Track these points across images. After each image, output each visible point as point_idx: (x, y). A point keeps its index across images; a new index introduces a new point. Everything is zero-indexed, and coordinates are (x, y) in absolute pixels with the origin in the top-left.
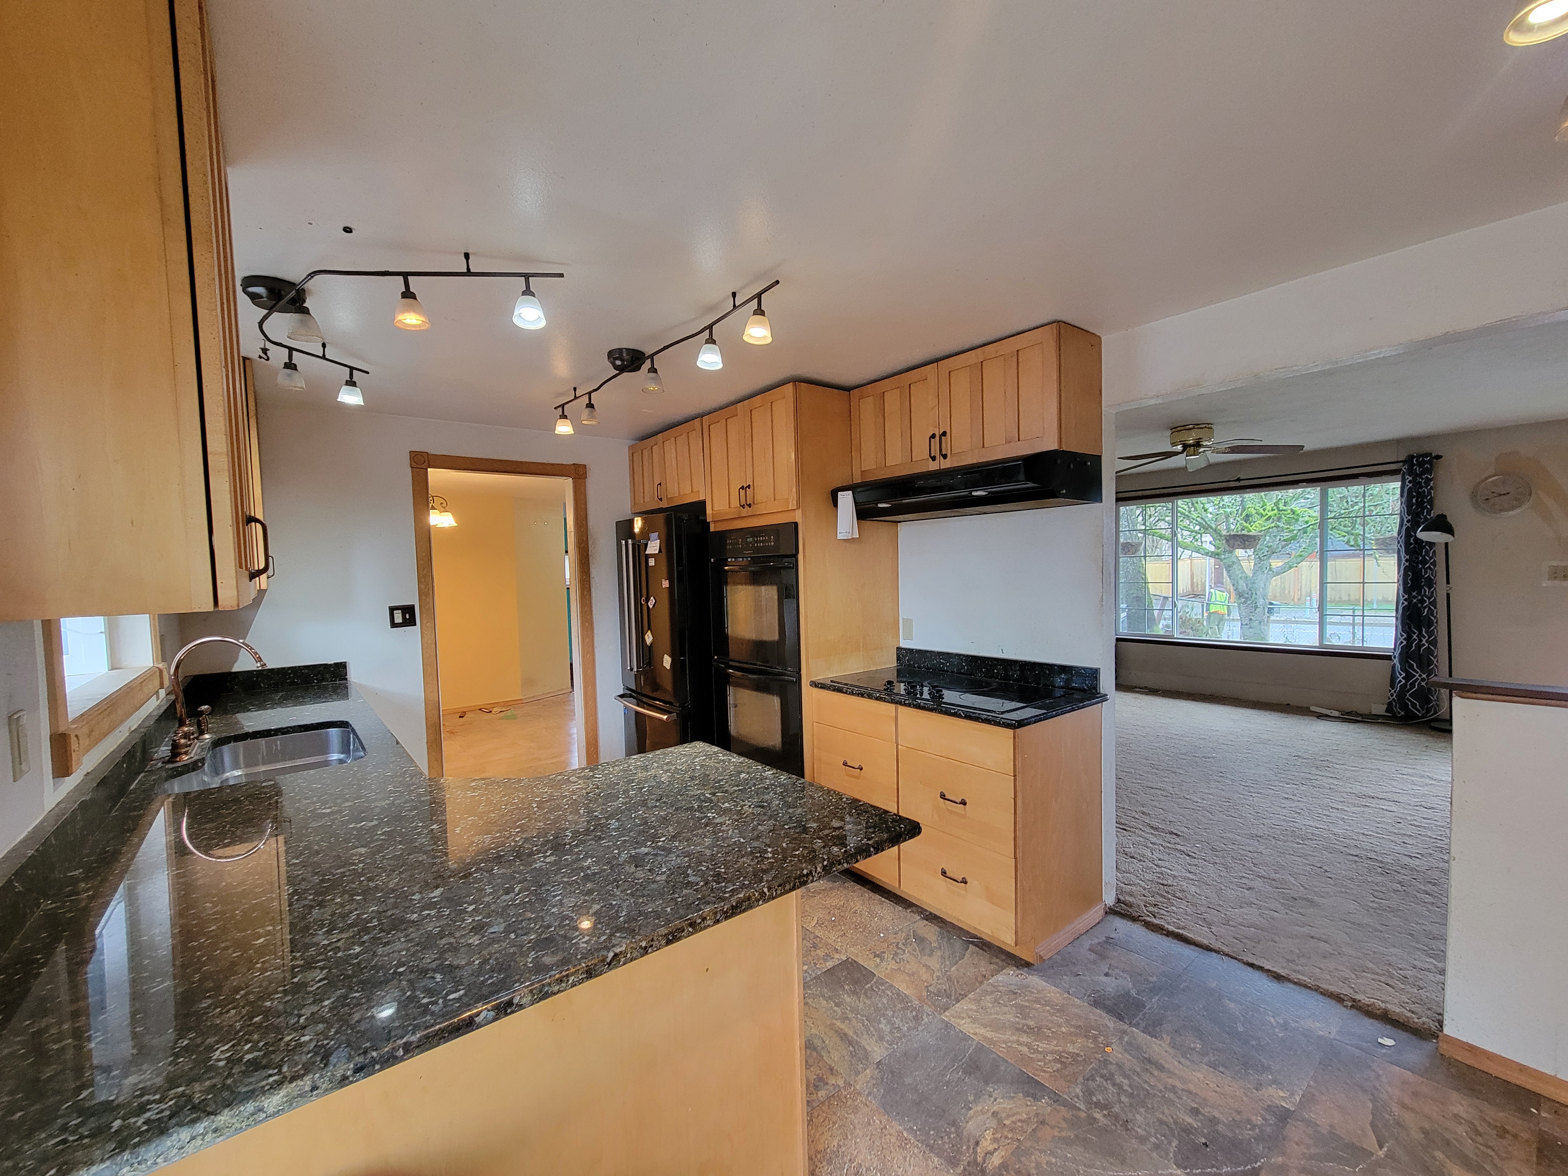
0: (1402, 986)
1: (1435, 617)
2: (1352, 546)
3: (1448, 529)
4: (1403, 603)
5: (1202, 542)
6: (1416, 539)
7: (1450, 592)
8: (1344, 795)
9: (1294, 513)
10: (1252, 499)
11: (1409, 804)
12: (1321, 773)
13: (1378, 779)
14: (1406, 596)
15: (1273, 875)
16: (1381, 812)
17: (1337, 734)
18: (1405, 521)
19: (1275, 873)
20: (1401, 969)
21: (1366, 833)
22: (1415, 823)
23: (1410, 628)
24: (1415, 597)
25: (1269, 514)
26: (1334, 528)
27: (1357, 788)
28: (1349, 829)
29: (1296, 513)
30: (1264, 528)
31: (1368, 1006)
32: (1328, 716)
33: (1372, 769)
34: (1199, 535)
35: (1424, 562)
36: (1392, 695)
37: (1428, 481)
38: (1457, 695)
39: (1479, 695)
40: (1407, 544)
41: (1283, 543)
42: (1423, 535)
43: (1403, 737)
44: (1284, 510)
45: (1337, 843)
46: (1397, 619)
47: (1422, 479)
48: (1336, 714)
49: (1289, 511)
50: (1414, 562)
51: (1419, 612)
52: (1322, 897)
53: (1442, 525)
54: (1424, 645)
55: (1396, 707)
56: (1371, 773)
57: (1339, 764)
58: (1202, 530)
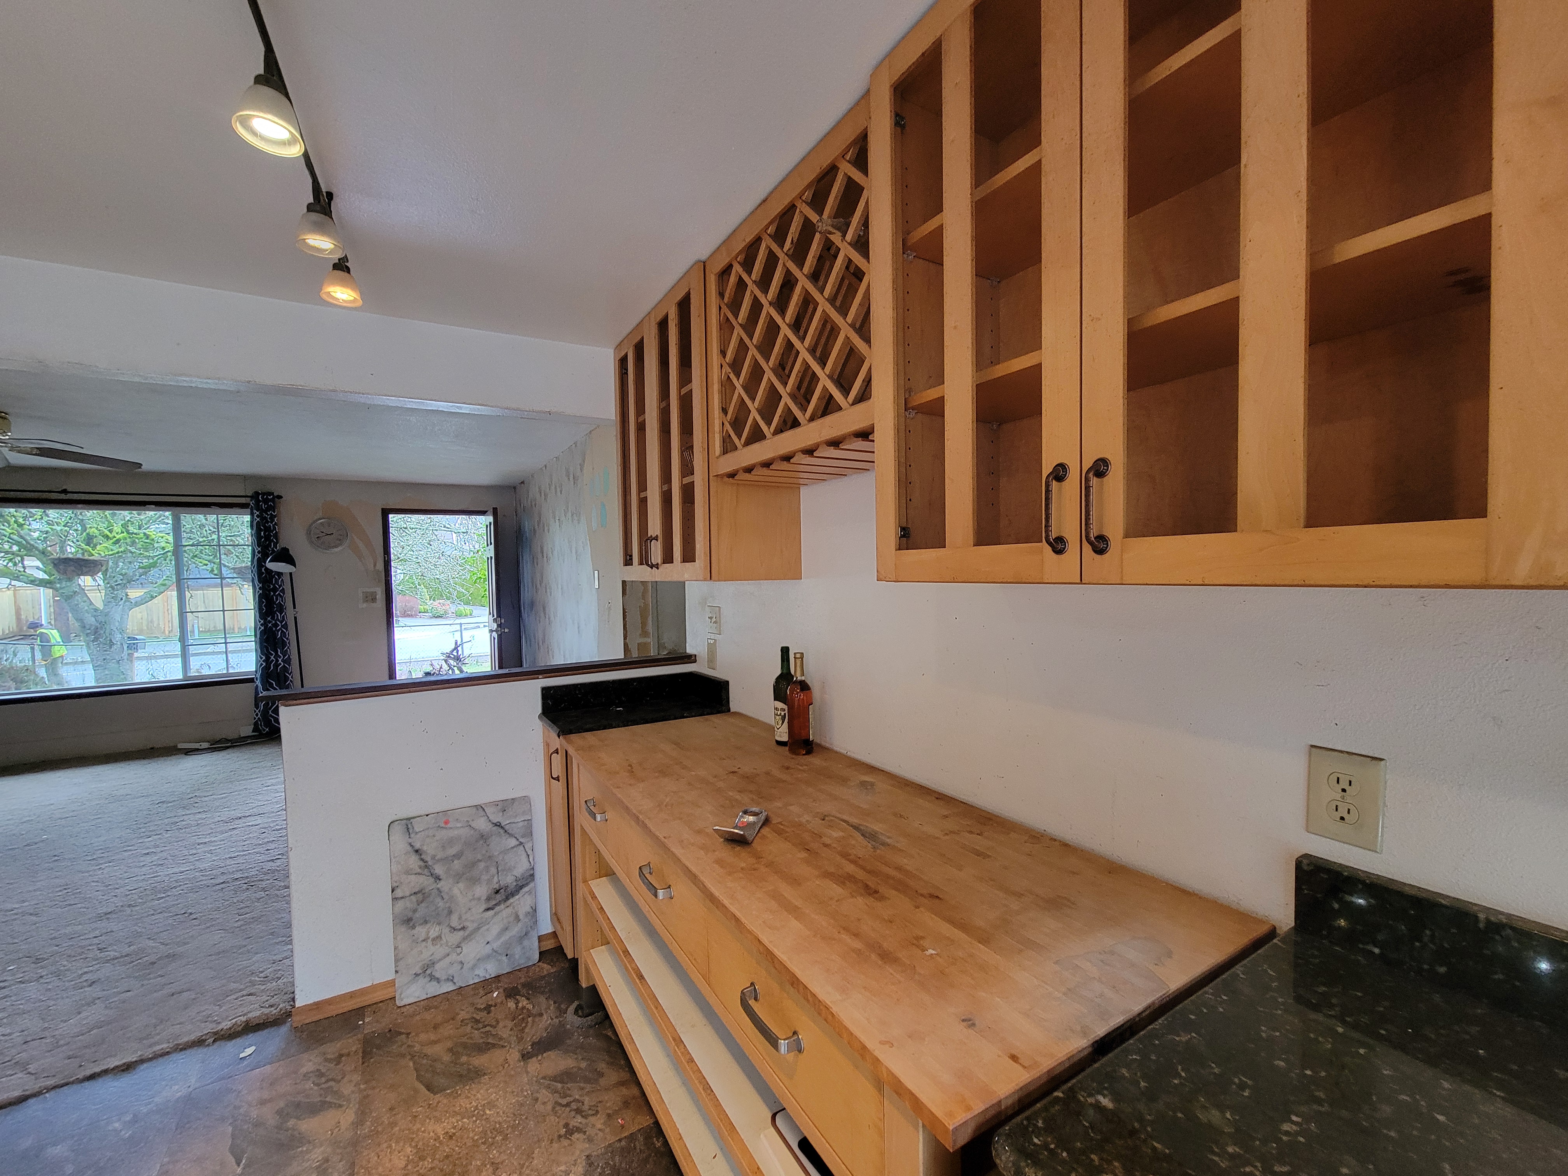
0: (263, 987)
1: (287, 639)
2: (215, 575)
3: (291, 561)
4: (260, 628)
5: (24, 567)
6: (266, 569)
7: (297, 615)
8: (213, 826)
9: (147, 538)
10: (93, 517)
11: (273, 812)
12: (188, 812)
13: (244, 799)
14: (262, 622)
15: (127, 950)
16: (247, 829)
17: (206, 766)
18: (256, 551)
19: (130, 946)
20: (262, 972)
21: (233, 855)
22: (277, 827)
23: (267, 650)
24: (270, 622)
25: (118, 537)
26: (196, 556)
27: (226, 814)
28: (216, 858)
29: (151, 538)
30: (111, 553)
31: (230, 1028)
32: (198, 750)
33: (240, 791)
34: (19, 558)
35: (275, 590)
36: (257, 715)
37: (273, 517)
38: (283, 705)
39: (298, 702)
40: (260, 574)
41: (141, 571)
42: (273, 566)
43: (268, 751)
44: (136, 534)
45: (204, 878)
46: (256, 644)
47: (268, 515)
48: (205, 745)
49: (142, 535)
50: (267, 589)
51: (274, 635)
52: (185, 944)
53: (285, 556)
54: (280, 664)
55: (261, 726)
56: (239, 794)
57: (208, 796)
58: (23, 552)
